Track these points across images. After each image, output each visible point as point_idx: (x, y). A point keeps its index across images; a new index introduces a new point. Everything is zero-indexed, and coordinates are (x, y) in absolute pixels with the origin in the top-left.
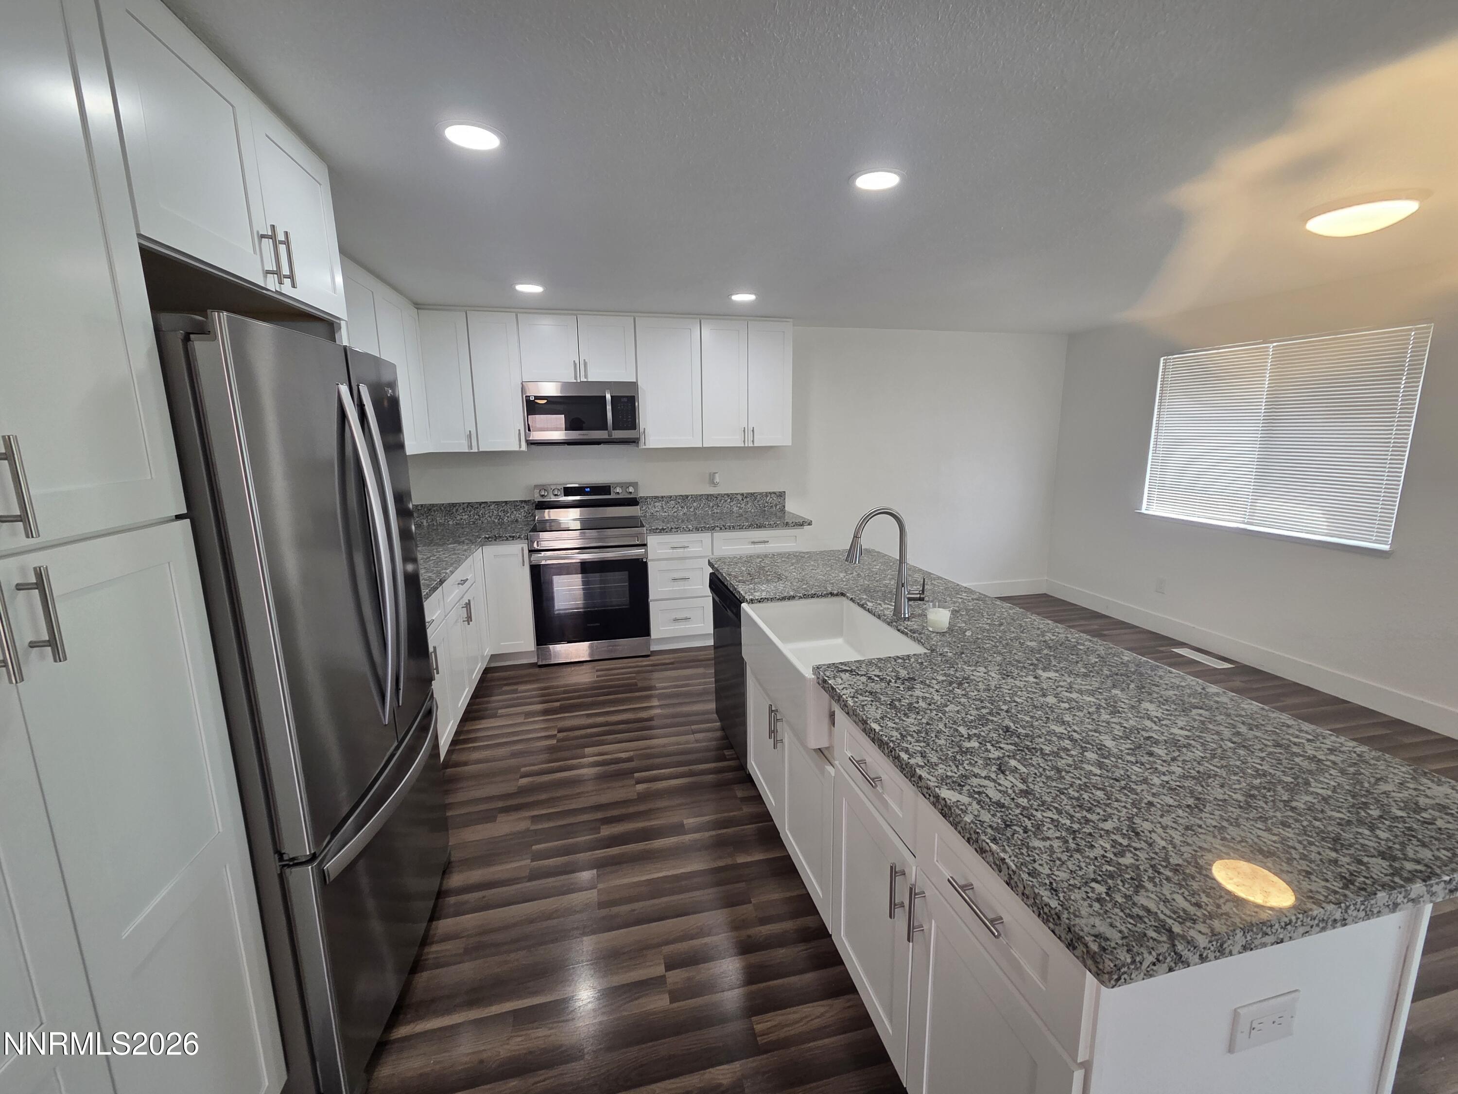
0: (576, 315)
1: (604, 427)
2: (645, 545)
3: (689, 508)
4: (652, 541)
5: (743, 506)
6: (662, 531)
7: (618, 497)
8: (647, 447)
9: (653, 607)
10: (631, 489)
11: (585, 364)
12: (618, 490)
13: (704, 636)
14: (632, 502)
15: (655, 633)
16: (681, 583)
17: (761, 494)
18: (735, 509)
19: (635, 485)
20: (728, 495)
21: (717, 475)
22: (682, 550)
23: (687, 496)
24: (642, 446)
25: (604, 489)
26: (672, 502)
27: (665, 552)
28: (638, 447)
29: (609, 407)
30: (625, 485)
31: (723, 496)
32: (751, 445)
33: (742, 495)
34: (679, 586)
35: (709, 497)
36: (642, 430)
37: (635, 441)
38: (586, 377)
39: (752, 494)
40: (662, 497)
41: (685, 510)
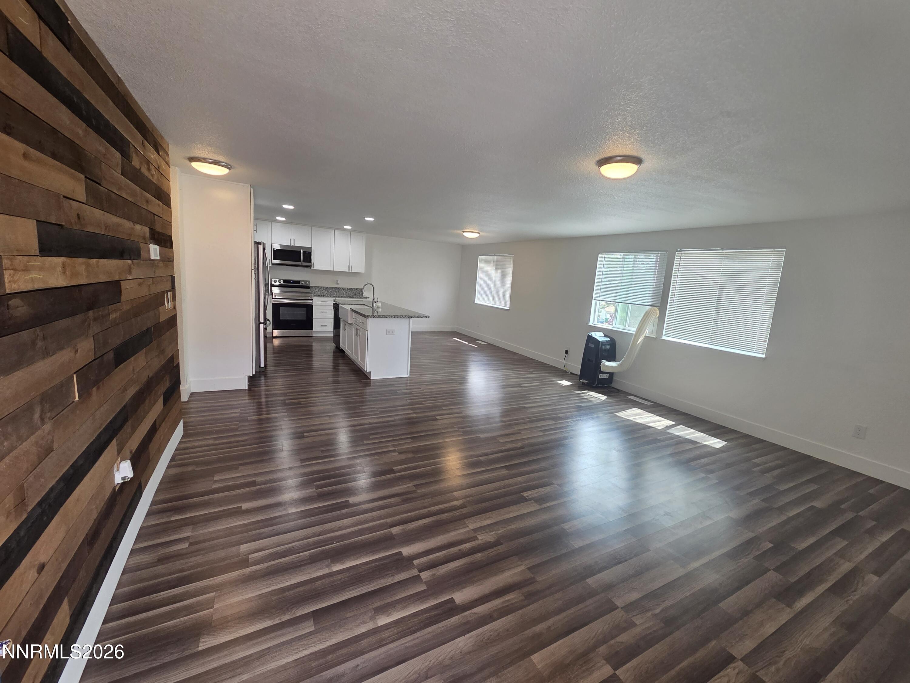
0: (292, 224)
1: (300, 261)
2: (312, 300)
3: (328, 291)
4: (315, 299)
5: (348, 292)
6: (319, 296)
7: (302, 285)
8: (314, 269)
9: (314, 320)
10: (307, 283)
11: (294, 240)
12: (303, 283)
13: (330, 332)
14: (308, 287)
15: (315, 329)
16: (325, 313)
17: (354, 289)
18: (345, 293)
19: (309, 282)
20: (342, 288)
21: (339, 281)
22: (325, 303)
23: (328, 287)
24: (312, 268)
25: (298, 282)
26: (322, 289)
27: (320, 303)
28: (311, 268)
29: (302, 255)
30: (305, 281)
31: (341, 288)
32: (350, 271)
33: (348, 288)
34: (325, 314)
35: (336, 288)
36: (312, 263)
37: (310, 267)
38: (294, 244)
39: (351, 288)
40: (319, 287)
41: (327, 292)
